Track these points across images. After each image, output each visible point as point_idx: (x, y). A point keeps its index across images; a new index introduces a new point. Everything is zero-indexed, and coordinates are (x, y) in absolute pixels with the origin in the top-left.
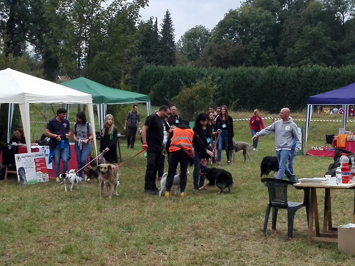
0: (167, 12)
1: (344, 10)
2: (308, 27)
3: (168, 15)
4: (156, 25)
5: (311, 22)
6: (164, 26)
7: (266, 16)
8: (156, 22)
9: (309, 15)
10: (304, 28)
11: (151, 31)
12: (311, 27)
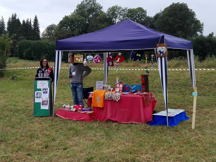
0: (36, 16)
1: (116, 17)
2: (100, 24)
3: (36, 17)
4: (30, 22)
5: (102, 23)
6: (34, 23)
7: (82, 19)
8: (31, 21)
9: (101, 19)
10: (99, 25)
11: (28, 25)
12: (102, 24)
